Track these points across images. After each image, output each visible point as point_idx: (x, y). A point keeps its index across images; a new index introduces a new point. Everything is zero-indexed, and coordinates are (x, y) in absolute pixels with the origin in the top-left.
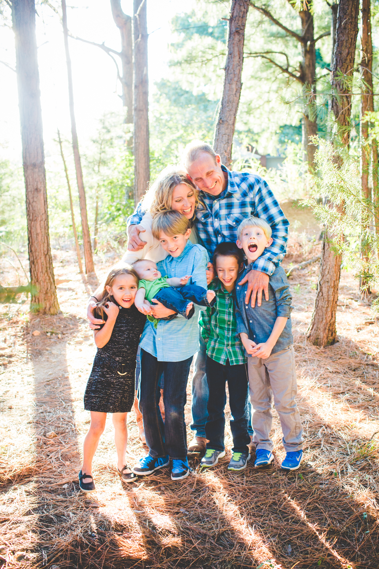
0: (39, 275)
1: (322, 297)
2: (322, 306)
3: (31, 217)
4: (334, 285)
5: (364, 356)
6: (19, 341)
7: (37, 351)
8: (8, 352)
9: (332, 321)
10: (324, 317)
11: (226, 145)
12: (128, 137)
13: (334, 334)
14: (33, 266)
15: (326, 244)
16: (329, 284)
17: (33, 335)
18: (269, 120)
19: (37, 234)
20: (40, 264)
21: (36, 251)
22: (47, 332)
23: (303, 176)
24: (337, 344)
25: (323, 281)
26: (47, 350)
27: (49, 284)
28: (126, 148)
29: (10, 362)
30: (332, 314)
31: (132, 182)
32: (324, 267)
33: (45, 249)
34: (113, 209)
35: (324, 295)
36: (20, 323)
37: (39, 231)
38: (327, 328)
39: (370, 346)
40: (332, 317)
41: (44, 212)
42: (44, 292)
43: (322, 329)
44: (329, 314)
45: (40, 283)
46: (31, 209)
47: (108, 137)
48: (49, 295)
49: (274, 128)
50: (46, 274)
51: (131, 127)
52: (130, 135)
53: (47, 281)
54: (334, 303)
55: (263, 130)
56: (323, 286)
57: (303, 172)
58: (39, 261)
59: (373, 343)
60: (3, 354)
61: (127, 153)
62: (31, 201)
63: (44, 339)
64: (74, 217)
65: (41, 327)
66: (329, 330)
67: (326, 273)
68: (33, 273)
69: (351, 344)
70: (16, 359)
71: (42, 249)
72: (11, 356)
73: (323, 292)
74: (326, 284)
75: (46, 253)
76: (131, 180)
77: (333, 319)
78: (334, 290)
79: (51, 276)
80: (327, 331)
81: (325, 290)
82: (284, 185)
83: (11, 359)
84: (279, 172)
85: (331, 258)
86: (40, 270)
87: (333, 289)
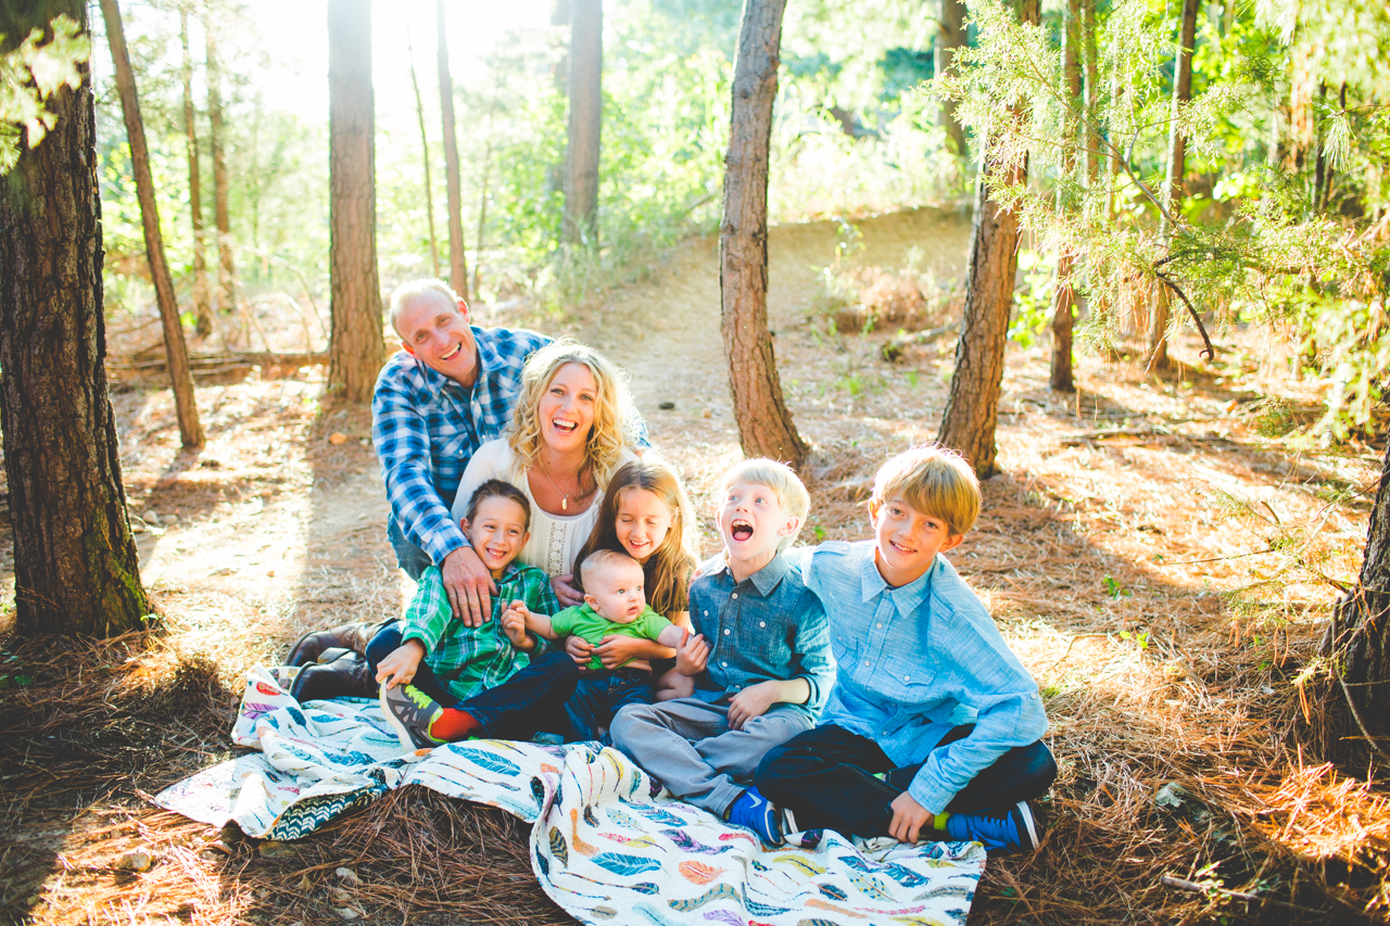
0: (350, 316)
1: (968, 372)
2: (967, 392)
3: (339, 190)
4: (996, 345)
5: (1055, 503)
6: (298, 454)
7: (338, 473)
8: (273, 473)
9: (988, 425)
10: (971, 415)
11: (768, 31)
12: (557, 55)
13: (990, 455)
14: (338, 296)
15: (980, 252)
16: (985, 342)
17: (330, 442)
18: (864, 36)
19: (350, 227)
20: (353, 293)
21: (345, 263)
22: (361, 439)
23: (934, 156)
24: (997, 478)
25: (970, 334)
26: (359, 473)
27: (371, 338)
28: (551, 82)
29: (277, 492)
30: (988, 409)
31: (561, 155)
32: (974, 305)
33: (366, 260)
34: (519, 211)
35: (972, 365)
36: (303, 418)
37: (354, 220)
38: (977, 440)
39: (1070, 486)
40: (988, 415)
41: (366, 179)
42: (359, 354)
43: (964, 443)
44: (982, 409)
45: (351, 335)
46: (339, 171)
47: (513, 52)
48: (370, 360)
49: (877, 53)
50: (365, 316)
51: (566, 33)
52: (563, 51)
53: (367, 329)
54: (995, 385)
55: (851, 57)
56: (971, 346)
57: (933, 148)
58: (352, 286)
59: (1076, 480)
60: (263, 476)
61: (554, 92)
62: (341, 153)
63: (355, 452)
64: (434, 212)
65: (349, 428)
66: (980, 444)
67: (979, 317)
68: (336, 313)
69: (1029, 479)
70: (291, 487)
71: (359, 259)
72: (280, 481)
73: (971, 359)
74: (978, 342)
75: (367, 269)
76: (560, 148)
77: (991, 421)
78: (994, 357)
79: (375, 319)
80: (975, 447)
81: (974, 354)
82: (894, 174)
83: (280, 487)
84: (880, 145)
85: (990, 285)
86: (353, 305)
87: (992, 354)
